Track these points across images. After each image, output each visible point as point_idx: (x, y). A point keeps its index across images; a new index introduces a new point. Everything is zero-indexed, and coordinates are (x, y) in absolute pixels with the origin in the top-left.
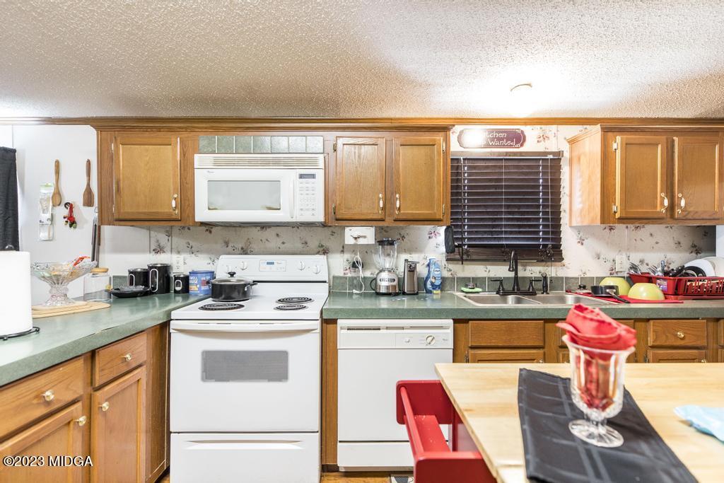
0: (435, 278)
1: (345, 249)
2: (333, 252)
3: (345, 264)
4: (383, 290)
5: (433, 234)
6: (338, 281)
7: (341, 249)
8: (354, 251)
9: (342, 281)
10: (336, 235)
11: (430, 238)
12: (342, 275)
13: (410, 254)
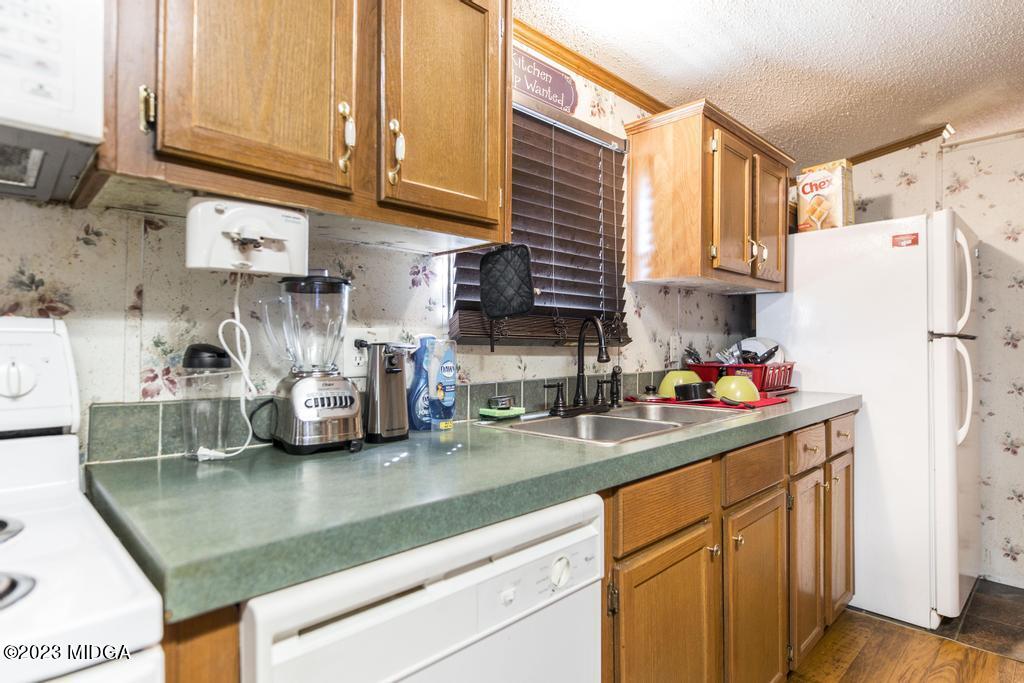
0: (444, 389)
1: (147, 302)
2: (89, 311)
3: (147, 356)
4: (310, 438)
5: (421, 276)
6: (116, 424)
7: (132, 299)
8: (184, 309)
9: (134, 421)
10: (104, 243)
11: (414, 283)
12: (134, 397)
13: (369, 325)
